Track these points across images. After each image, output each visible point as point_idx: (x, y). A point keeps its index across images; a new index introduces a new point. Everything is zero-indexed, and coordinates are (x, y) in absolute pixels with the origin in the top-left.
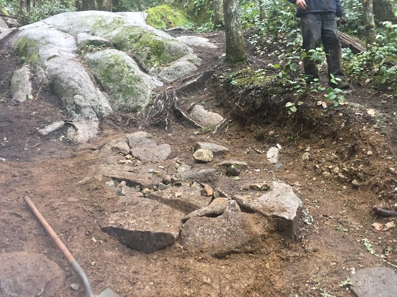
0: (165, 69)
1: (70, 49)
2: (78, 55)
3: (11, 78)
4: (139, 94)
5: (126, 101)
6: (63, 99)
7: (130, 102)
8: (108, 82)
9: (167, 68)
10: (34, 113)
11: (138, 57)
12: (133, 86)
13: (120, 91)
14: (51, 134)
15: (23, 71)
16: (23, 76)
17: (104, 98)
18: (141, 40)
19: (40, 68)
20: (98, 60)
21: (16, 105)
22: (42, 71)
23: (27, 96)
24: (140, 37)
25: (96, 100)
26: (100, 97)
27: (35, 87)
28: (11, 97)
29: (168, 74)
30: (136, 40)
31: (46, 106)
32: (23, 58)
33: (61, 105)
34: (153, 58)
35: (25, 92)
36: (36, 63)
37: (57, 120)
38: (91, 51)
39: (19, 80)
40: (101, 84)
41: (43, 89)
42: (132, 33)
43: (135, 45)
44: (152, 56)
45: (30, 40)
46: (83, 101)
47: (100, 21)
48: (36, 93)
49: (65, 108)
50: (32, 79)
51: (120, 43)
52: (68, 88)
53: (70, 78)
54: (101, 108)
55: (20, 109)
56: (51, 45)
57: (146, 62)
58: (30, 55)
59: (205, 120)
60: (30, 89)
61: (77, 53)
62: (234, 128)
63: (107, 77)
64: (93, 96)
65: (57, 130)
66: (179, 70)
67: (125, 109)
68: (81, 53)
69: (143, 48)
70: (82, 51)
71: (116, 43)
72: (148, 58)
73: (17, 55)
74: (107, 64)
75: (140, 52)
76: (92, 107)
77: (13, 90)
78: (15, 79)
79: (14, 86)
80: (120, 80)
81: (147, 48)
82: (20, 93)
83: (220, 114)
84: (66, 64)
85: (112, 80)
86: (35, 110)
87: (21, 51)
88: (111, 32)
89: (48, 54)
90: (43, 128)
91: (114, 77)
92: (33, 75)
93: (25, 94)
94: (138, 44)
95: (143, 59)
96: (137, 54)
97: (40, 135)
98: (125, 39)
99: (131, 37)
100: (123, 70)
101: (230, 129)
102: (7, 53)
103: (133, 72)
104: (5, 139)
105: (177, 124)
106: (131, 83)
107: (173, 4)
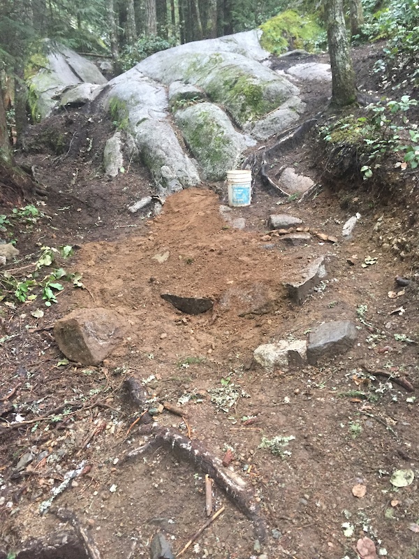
0: (261, 122)
1: (161, 107)
2: (168, 113)
3: (103, 149)
4: (227, 159)
5: (214, 168)
6: (152, 170)
7: (218, 169)
8: (197, 146)
9: (263, 121)
10: (125, 188)
11: (231, 110)
12: (221, 150)
13: (208, 156)
14: (139, 211)
15: (115, 141)
16: (114, 147)
17: (193, 166)
18: (236, 86)
19: (130, 135)
20: (188, 119)
21: (109, 181)
22: (132, 139)
23: (119, 169)
24: (236, 82)
25: (184, 169)
26: (188, 165)
27: (126, 158)
28: (105, 172)
29: (263, 128)
30: (231, 87)
31: (137, 180)
32: (115, 123)
33: (150, 177)
34: (249, 109)
35: (117, 166)
36: (126, 130)
37: (146, 195)
38: (182, 108)
39: (110, 151)
40: (190, 150)
41: (134, 160)
42: (227, 78)
43: (229, 94)
44: (247, 107)
45: (120, 101)
46: (170, 172)
47: (195, 63)
48: (127, 165)
49: (153, 181)
50: (122, 150)
51: (214, 93)
52: (156, 159)
53: (158, 147)
54: (187, 178)
55: (113, 184)
56: (141, 105)
57: (240, 116)
58: (121, 120)
59: (293, 186)
60: (122, 161)
61: (168, 111)
62: (323, 195)
63: (197, 140)
64: (180, 165)
65: (145, 207)
66: (276, 123)
67: (213, 177)
68: (172, 110)
69: (237, 98)
70: (173, 108)
71: (210, 92)
72: (243, 110)
73: (109, 119)
74: (196, 124)
75: (233, 104)
76: (179, 179)
77: (105, 164)
78: (107, 151)
79: (107, 159)
80: (209, 142)
81: (241, 97)
82: (112, 167)
83: (311, 177)
84: (155, 129)
85: (201, 143)
86: (127, 185)
87: (112, 114)
88: (206, 77)
89: (138, 118)
90: (132, 205)
91: (202, 140)
92: (123, 144)
93: (117, 168)
94: (233, 91)
95: (237, 112)
96: (231, 106)
97: (130, 213)
98: (219, 87)
99: (226, 83)
100: (212, 130)
101: (319, 196)
102: (99, 117)
103: (223, 132)
104: (99, 218)
105: (264, 193)
106: (219, 147)
107: (300, 8)
